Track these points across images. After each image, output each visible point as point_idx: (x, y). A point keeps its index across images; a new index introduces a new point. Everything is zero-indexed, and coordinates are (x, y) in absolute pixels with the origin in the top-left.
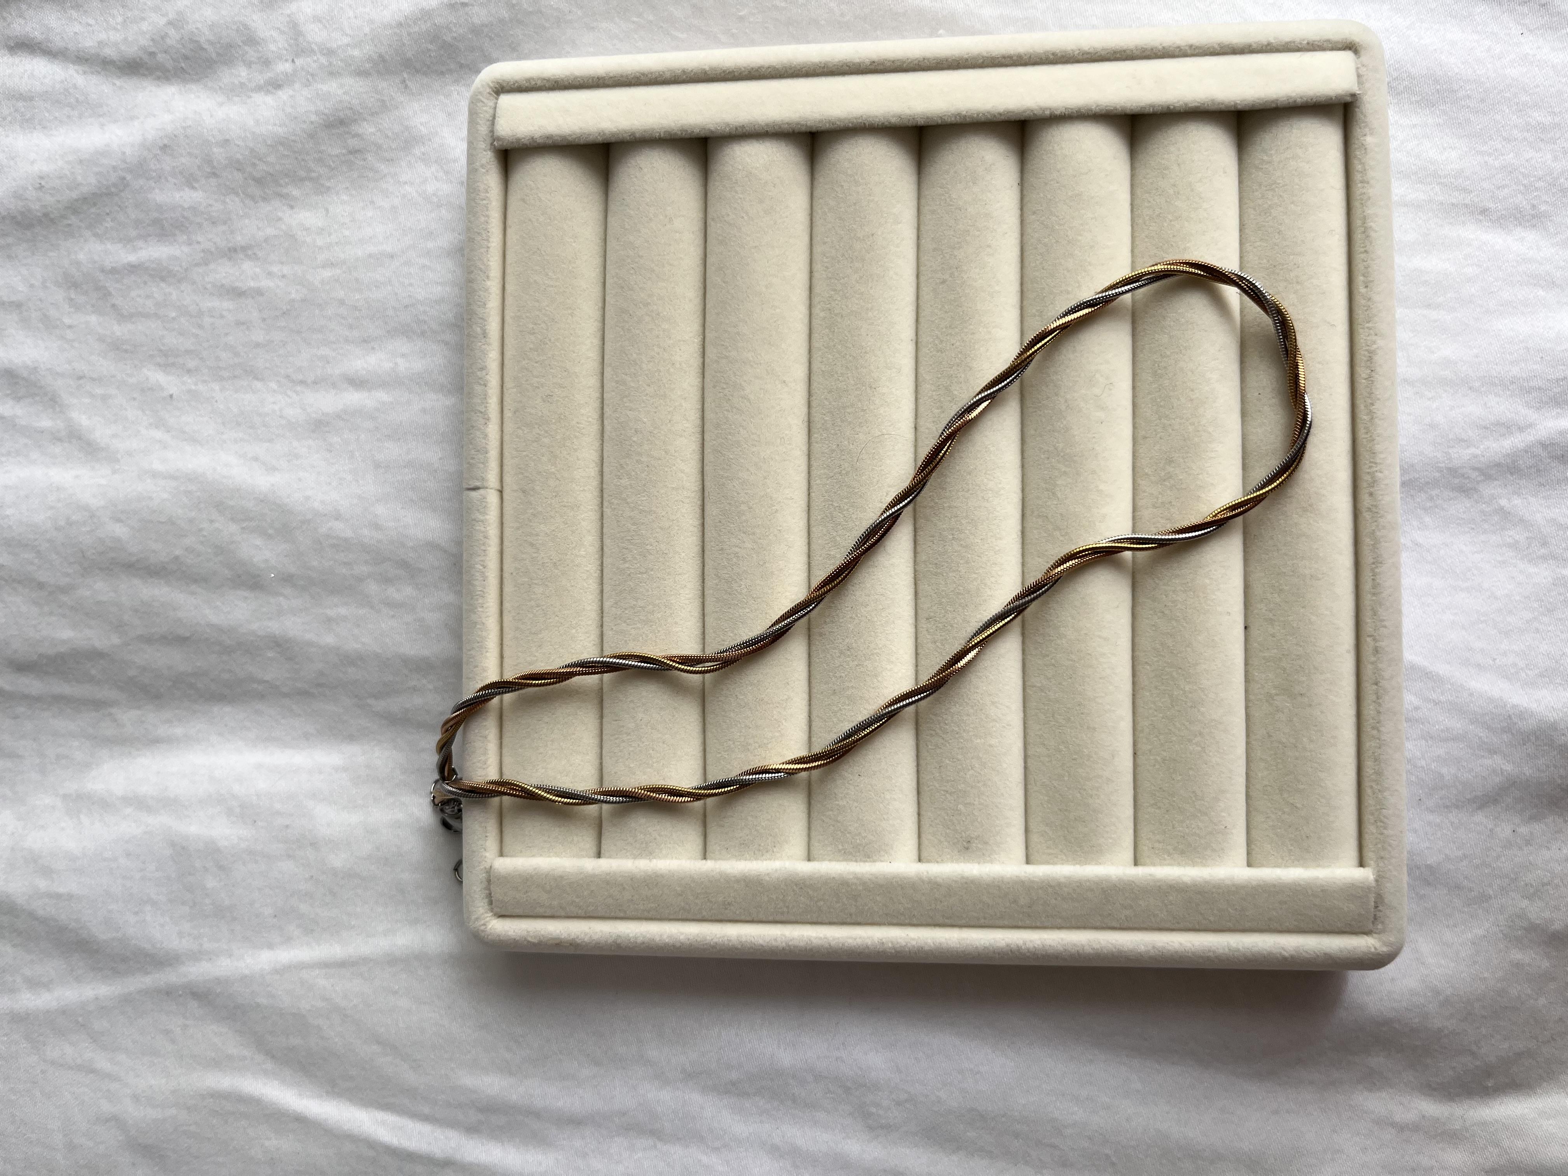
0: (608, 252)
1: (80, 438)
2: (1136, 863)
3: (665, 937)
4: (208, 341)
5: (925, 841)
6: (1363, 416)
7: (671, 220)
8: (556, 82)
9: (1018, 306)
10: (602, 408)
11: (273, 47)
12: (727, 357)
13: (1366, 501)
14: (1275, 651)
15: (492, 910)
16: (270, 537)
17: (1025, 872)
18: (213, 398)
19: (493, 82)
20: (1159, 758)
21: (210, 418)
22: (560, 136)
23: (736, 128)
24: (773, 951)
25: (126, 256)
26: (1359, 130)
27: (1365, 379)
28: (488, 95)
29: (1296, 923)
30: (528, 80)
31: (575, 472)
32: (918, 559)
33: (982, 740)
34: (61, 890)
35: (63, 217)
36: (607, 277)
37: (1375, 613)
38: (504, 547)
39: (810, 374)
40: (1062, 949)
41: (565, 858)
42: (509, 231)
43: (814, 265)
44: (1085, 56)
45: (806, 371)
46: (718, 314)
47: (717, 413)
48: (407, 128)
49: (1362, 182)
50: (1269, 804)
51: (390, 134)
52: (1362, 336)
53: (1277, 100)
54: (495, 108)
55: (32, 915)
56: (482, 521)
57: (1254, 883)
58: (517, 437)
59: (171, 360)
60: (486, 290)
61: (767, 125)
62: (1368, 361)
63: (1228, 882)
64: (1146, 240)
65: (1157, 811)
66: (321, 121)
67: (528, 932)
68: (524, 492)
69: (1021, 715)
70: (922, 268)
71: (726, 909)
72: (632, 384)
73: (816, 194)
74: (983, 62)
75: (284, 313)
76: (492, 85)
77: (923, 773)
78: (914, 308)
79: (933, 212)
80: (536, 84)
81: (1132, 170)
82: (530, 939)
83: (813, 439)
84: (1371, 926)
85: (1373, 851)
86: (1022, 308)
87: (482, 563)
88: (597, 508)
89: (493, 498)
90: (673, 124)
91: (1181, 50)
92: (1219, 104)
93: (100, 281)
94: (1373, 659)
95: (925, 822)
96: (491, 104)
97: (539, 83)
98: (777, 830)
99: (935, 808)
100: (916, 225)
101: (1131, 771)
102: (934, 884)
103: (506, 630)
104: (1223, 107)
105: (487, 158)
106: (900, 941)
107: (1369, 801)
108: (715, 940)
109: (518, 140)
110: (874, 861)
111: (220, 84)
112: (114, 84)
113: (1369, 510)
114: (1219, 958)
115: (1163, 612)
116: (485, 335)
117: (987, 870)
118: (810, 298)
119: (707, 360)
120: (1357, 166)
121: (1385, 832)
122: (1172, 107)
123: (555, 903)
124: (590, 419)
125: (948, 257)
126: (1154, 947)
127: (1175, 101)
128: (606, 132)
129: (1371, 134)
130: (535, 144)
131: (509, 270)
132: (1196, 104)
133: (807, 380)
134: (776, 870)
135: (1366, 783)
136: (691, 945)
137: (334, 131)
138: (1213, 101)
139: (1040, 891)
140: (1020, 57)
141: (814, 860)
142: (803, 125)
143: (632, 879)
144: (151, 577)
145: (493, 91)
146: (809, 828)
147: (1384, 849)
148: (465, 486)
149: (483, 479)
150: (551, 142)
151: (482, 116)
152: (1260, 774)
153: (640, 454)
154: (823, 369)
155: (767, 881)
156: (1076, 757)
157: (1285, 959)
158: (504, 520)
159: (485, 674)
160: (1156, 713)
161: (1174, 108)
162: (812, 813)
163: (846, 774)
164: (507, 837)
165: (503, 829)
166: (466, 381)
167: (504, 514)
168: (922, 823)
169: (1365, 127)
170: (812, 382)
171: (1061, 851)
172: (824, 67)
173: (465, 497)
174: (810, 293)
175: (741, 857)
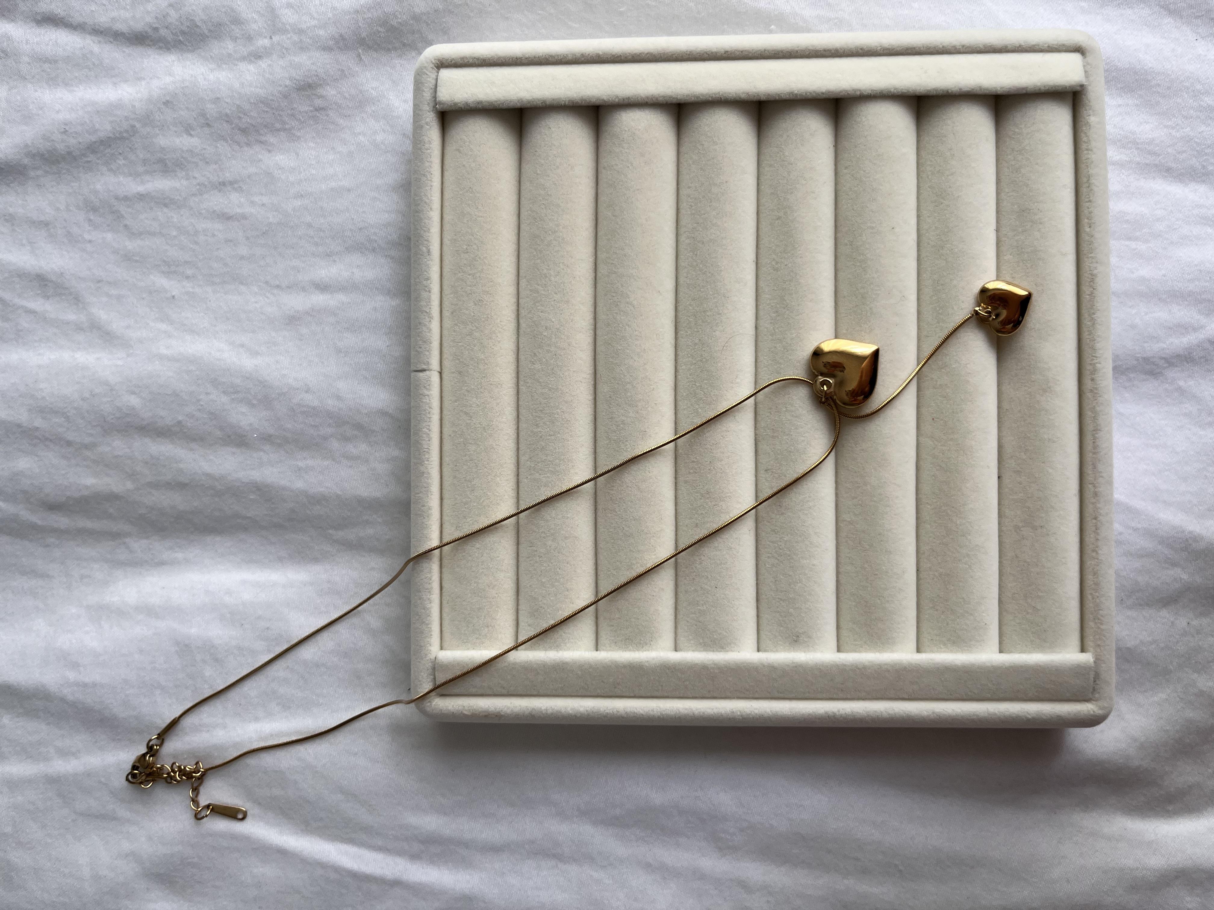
0: (522, 191)
1: (99, 328)
2: (918, 650)
3: (569, 709)
4: (203, 255)
5: (763, 636)
6: (1087, 322)
7: (572, 168)
8: (484, 60)
9: (833, 237)
11: (254, 26)
12: (615, 273)
13: (1088, 384)
14: (1022, 495)
15: (435, 691)
16: (253, 406)
17: (840, 658)
18: (207, 298)
19: (434, 59)
20: (937, 574)
21: (206, 314)
22: (488, 102)
23: (624, 100)
24: (651, 718)
25: (134, 187)
26: (1086, 112)
27: (1089, 295)
28: (431, 69)
29: (1036, 694)
30: (462, 58)
31: (499, 359)
32: (758, 425)
33: (808, 561)
34: (87, 680)
35: (84, 155)
36: (522, 210)
37: (1095, 467)
38: (443, 416)
39: (677, 286)
40: (865, 715)
42: (446, 174)
43: (680, 204)
44: (886, 51)
45: (674, 284)
46: (609, 240)
47: (608, 315)
48: (361, 92)
49: (1087, 150)
50: (1016, 607)
51: (348, 96)
52: (1086, 264)
53: (1027, 88)
54: (437, 79)
55: (63, 700)
56: (428, 396)
57: (1007, 665)
59: (173, 268)
60: (430, 218)
61: (647, 98)
62: (1091, 281)
63: (989, 665)
64: (929, 189)
65: (936, 612)
66: (294, 85)
67: (464, 707)
68: (460, 373)
69: (835, 542)
70: (761, 208)
71: (615, 688)
72: (543, 293)
73: (681, 150)
74: (809, 54)
75: (264, 233)
76: (434, 61)
77: (762, 585)
78: (755, 238)
79: (771, 166)
80: (468, 62)
81: (917, 137)
82: (465, 712)
83: (679, 335)
84: (1090, 696)
85: (1093, 641)
86: (836, 239)
87: (428, 427)
88: (513, 385)
89: (435, 378)
90: (575, 95)
91: (956, 49)
92: (984, 89)
93: (114, 206)
94: (1093, 500)
95: (763, 622)
96: (434, 76)
97: (471, 61)
98: (653, 629)
99: (771, 612)
100: (757, 175)
101: (915, 583)
102: (772, 668)
103: (445, 478)
104: (987, 92)
105: (431, 119)
106: (746, 710)
107: (1090, 605)
108: (607, 711)
109: (455, 104)
110: (727, 651)
111: (212, 54)
112: (124, 52)
113: (1091, 391)
114: (980, 720)
115: (941, 466)
116: (429, 251)
117: (811, 657)
118: (677, 228)
119: (599, 275)
122: (950, 91)
123: (485, 685)
124: (509, 319)
125: (782, 199)
126: (933, 713)
127: (953, 86)
128: (524, 99)
129: (1094, 115)
130: (469, 108)
131: (446, 204)
132: (968, 89)
133: (674, 290)
134: (653, 659)
135: (1088, 592)
136: (589, 715)
137: (303, 93)
138: (980, 87)
139: (851, 672)
140: (837, 50)
141: (681, 650)
142: (674, 98)
143: (544, 666)
144: (159, 436)
145: (435, 66)
146: (676, 627)
147: (1100, 639)
148: (413, 368)
149: (428, 363)
150: (480, 106)
151: (426, 85)
152: (1010, 585)
153: (549, 345)
154: (688, 283)
155: (646, 666)
156: (877, 573)
157: (1028, 720)
158: (443, 395)
159: (430, 512)
160: (935, 540)
161: (952, 92)
162: (678, 616)
163: (706, 586)
164: (447, 635)
165: (443, 629)
166: (412, 288)
167: (443, 390)
168: (760, 622)
169: (1090, 109)
170: (678, 292)
171: (865, 643)
172: (689, 55)
173: (412, 377)
174: (677, 225)
175: (626, 649)
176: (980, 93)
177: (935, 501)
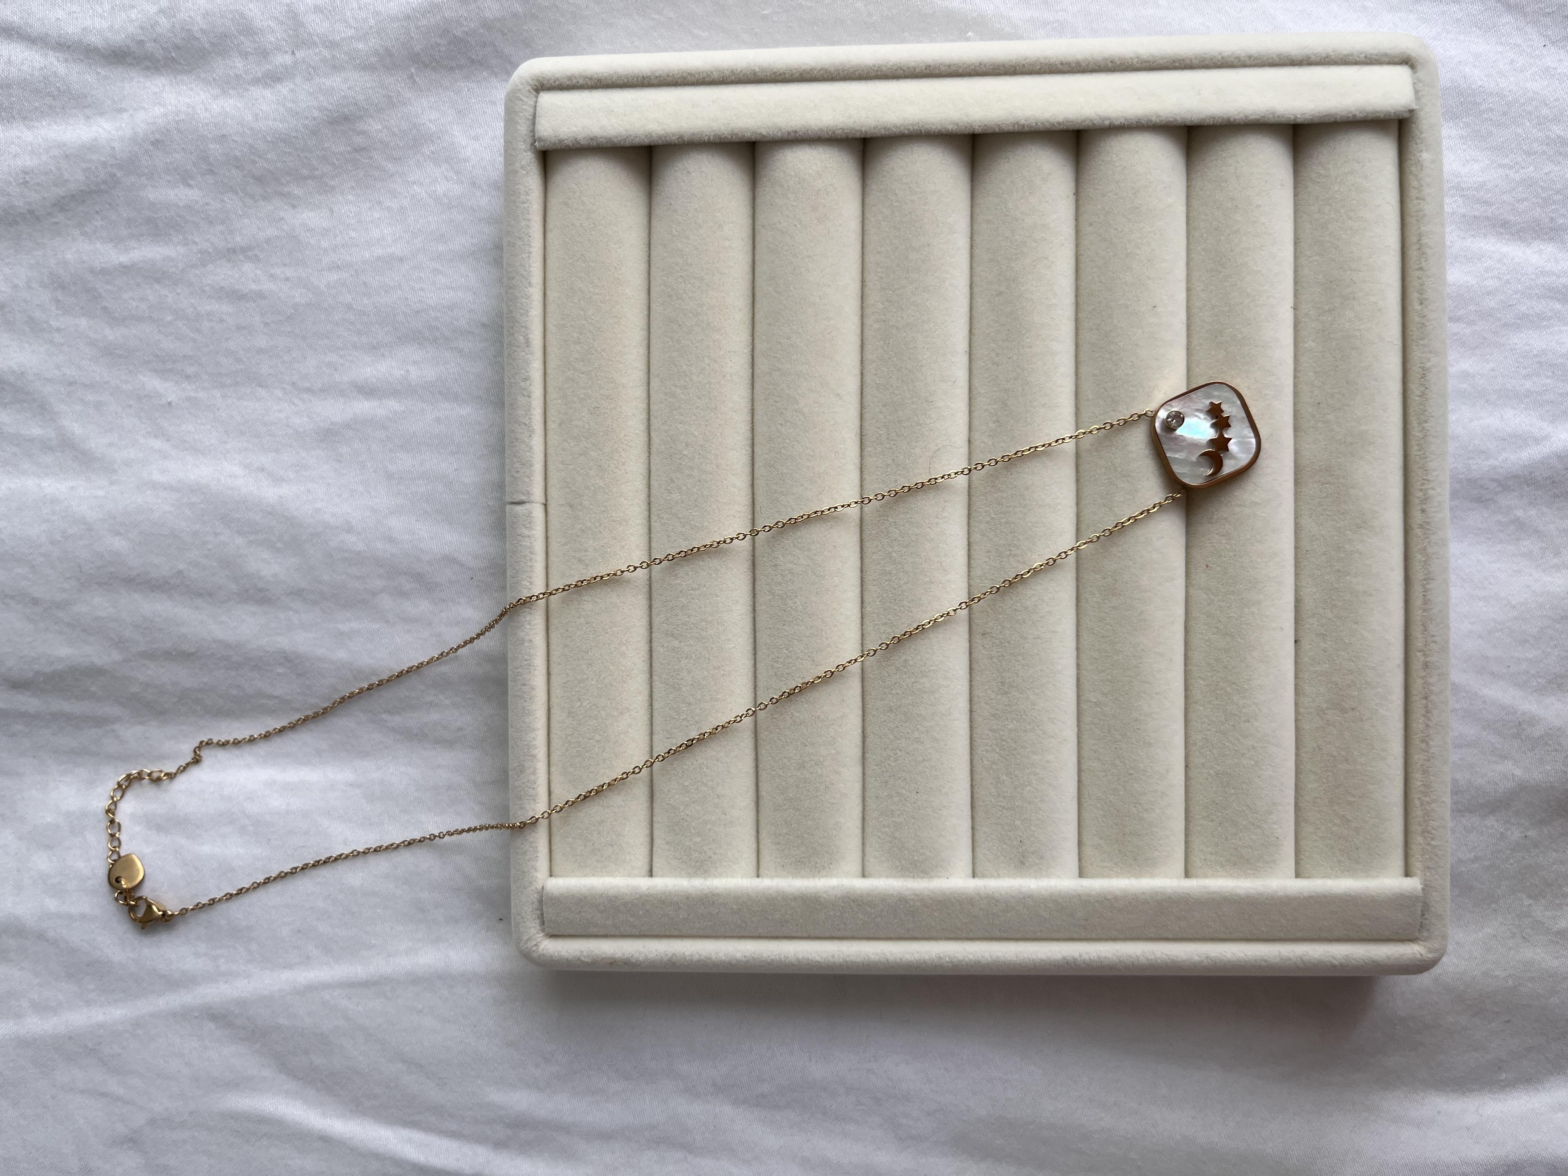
0: (653, 258)
1: (72, 446)
2: (1187, 875)
3: (721, 955)
4: (206, 346)
5: (980, 856)
6: (1416, 433)
7: (720, 226)
8: (599, 80)
9: (1073, 318)
10: (649, 420)
11: (271, 38)
12: (779, 369)
13: (1417, 517)
14: (1327, 666)
15: (543, 930)
16: (277, 550)
17: (1082, 886)
18: (214, 406)
19: (533, 79)
20: (1212, 772)
21: (213, 427)
22: (606, 138)
23: (789, 133)
24: (831, 966)
25: (116, 256)
26: (1415, 146)
27: (1419, 396)
28: (528, 93)
29: (1344, 932)
30: (570, 78)
31: (623, 486)
32: (972, 573)
33: (1040, 756)
35: (49, 214)
36: (653, 284)
37: (1425, 629)
38: (550, 562)
39: (862, 386)
40: (1117, 960)
41: (618, 878)
42: (550, 235)
43: (866, 275)
44: (1145, 65)
45: (859, 384)
46: (770, 324)
47: (769, 427)
48: (415, 126)
49: (1417, 198)
50: (1319, 816)
51: (397, 132)
52: (1416, 354)
53: (1337, 114)
54: (536, 106)
56: (528, 537)
57: (1306, 894)
58: (563, 450)
59: (169, 365)
60: (528, 297)
61: (820, 130)
62: (1422, 378)
63: (1280, 893)
64: (1203, 253)
65: (1210, 824)
66: (324, 117)
67: (581, 952)
68: (571, 506)
69: (1076, 729)
70: (974, 278)
71: (783, 926)
72: (683, 397)
73: (867, 201)
74: (1038, 69)
75: (289, 317)
76: (530, 81)
77: (978, 788)
78: (968, 319)
79: (988, 222)
80: (578, 82)
81: (1187, 182)
82: (583, 958)
83: (865, 453)
84: (1417, 934)
85: (1420, 861)
86: (1077, 320)
87: (529, 579)
88: (645, 521)
89: (538, 512)
90: (723, 128)
91: (1240, 60)
92: (1279, 117)
93: (89, 282)
94: (1423, 673)
95: (980, 836)
96: (532, 103)
97: (581, 81)
98: (833, 847)
99: (991, 823)
100: (969, 234)
101: (1183, 783)
102: (992, 900)
104: (1283, 120)
105: (528, 161)
106: (957, 955)
107: (1417, 812)
108: (772, 957)
109: (561, 141)
110: (932, 877)
111: (214, 75)
113: (1421, 526)
114: (1271, 967)
115: (1217, 628)
116: (528, 343)
117: (1045, 884)
118: (862, 308)
119: (757, 371)
120: (1412, 182)
121: (1433, 843)
122: (1232, 119)
123: (609, 922)
124: (637, 431)
125: (1004, 268)
126: (1207, 958)
128: (654, 134)
129: (1427, 150)
130: (579, 146)
131: (550, 276)
132: (1257, 117)
133: (859, 392)
134: (834, 888)
135: (1415, 796)
136: (747, 962)
137: (338, 128)
138: (1273, 113)
139: (1097, 904)
140: (1078, 63)
141: (870, 876)
142: (857, 131)
143: (688, 898)
144: (152, 591)
145: (533, 89)
146: (863, 844)
147: (1431, 859)
148: (508, 499)
149: (529, 494)
150: (595, 144)
151: (521, 114)
152: (1310, 786)
153: (691, 468)
154: (878, 382)
155: (825, 898)
156: (1132, 771)
157: (1334, 966)
158: (549, 534)
159: (533, 693)
160: (1209, 727)
161: (1235, 120)
162: (866, 828)
163: (904, 791)
164: (557, 856)
165: (553, 848)
166: (506, 391)
167: (549, 528)
168: (977, 837)
169: (1422, 143)
170: (864, 394)
171: (1116, 864)
172: (877, 71)
173: (507, 511)
174: (862, 303)
175: (796, 875)
176: (1272, 120)
177: (1209, 674)
